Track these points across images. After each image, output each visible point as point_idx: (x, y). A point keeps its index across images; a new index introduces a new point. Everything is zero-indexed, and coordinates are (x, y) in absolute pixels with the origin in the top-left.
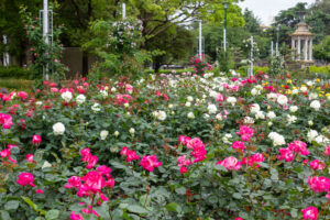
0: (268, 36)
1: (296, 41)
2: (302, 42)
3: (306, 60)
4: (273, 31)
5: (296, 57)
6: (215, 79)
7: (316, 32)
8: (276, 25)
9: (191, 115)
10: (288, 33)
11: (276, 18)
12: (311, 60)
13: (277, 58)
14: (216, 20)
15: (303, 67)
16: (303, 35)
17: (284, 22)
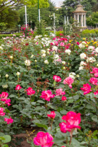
0: (60, 13)
1: (77, 16)
2: (80, 16)
3: (82, 26)
4: (62, 10)
5: (77, 25)
6: (43, 39)
7: (87, 10)
8: (64, 6)
9: (46, 62)
10: (71, 11)
11: (64, 3)
12: (85, 26)
13: (68, 26)
14: (33, 4)
15: (81, 30)
16: (80, 12)
17: (68, 5)
